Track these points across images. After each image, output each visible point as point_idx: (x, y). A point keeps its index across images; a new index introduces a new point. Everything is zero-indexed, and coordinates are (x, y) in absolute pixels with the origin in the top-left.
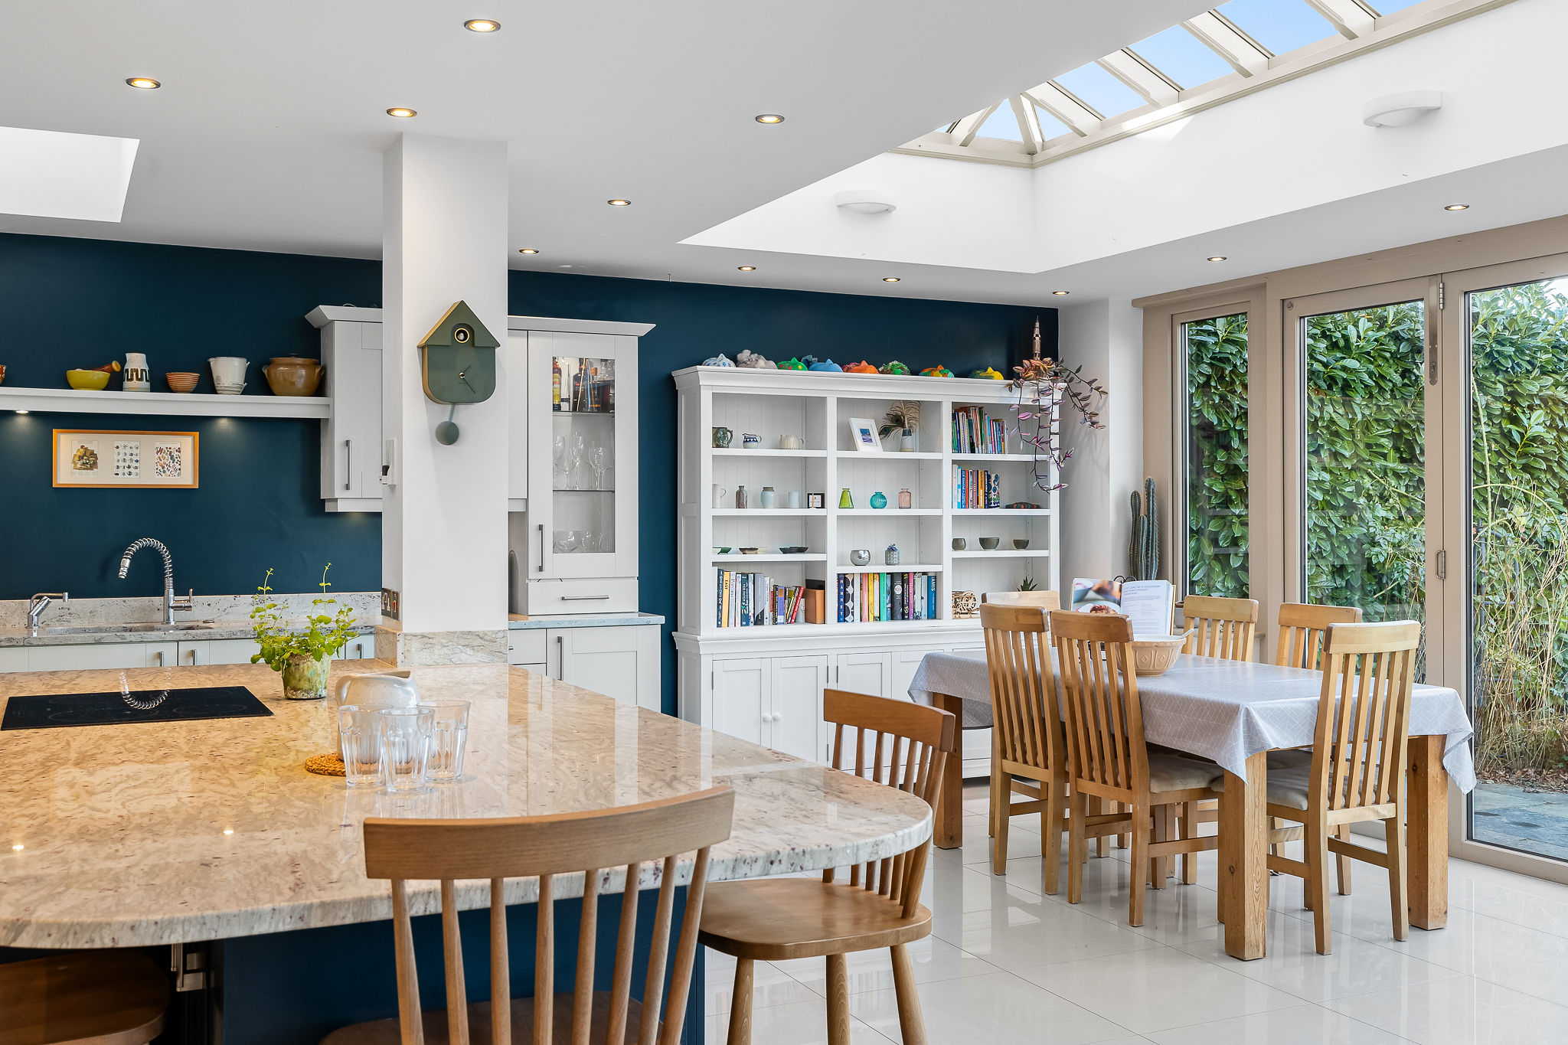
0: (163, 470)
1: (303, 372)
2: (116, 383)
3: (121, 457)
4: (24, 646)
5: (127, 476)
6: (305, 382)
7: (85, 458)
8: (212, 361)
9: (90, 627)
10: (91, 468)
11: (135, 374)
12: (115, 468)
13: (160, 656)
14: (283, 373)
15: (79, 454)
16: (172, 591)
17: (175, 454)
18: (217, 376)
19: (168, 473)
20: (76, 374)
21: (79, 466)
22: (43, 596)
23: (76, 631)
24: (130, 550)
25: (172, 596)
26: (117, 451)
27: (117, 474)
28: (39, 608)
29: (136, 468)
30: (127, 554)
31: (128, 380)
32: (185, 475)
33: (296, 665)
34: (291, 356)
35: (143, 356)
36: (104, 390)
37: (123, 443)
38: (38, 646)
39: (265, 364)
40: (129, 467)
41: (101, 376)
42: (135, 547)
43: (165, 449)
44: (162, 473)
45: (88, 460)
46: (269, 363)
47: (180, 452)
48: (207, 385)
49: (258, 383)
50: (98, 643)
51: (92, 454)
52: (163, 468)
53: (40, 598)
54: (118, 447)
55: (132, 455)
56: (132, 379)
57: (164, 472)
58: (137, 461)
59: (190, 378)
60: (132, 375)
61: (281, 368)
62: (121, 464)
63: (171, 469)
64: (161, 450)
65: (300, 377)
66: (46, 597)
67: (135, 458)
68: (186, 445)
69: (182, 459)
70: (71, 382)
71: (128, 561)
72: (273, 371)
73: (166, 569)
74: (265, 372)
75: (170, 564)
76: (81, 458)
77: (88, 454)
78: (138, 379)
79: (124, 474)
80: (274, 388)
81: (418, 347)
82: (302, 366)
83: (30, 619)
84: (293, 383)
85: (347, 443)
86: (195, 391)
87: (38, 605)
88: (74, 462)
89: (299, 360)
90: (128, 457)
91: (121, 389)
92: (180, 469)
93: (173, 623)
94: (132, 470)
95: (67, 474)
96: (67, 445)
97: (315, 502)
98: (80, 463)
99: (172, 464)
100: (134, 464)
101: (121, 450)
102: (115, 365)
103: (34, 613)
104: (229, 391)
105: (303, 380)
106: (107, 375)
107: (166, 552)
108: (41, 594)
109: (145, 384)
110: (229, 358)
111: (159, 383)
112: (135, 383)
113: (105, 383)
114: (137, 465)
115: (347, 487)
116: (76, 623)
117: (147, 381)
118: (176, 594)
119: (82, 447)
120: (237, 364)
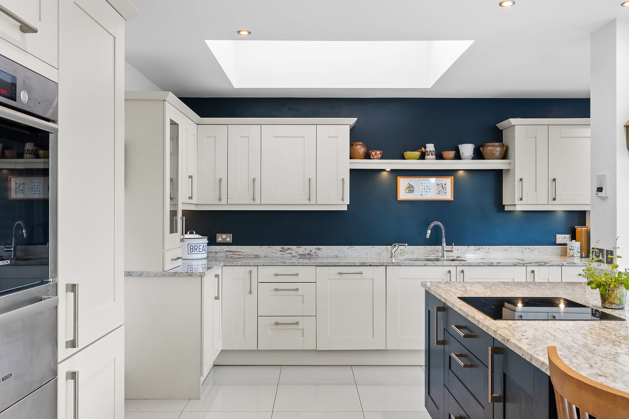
0: (439, 193)
1: (499, 149)
2: (423, 157)
3: (423, 188)
4: (398, 266)
5: (425, 195)
6: (499, 153)
7: (410, 188)
8: (460, 146)
9: (413, 258)
10: (412, 192)
11: (430, 152)
12: (421, 192)
13: (449, 272)
14: (490, 150)
15: (407, 186)
16: (445, 244)
17: (444, 186)
18: (462, 152)
19: (441, 194)
20: (408, 154)
21: (407, 191)
22: (396, 245)
23: (408, 259)
24: (430, 226)
25: (445, 246)
26: (421, 185)
27: (422, 195)
28: (395, 249)
29: (429, 192)
30: (429, 228)
31: (427, 155)
32: (448, 195)
33: (613, 291)
34: (492, 142)
35: (433, 144)
36: (418, 160)
37: (424, 182)
38: (403, 266)
39: (482, 146)
40: (426, 192)
41: (417, 154)
42: (432, 225)
43: (440, 184)
44: (439, 194)
45: (410, 189)
46: (483, 146)
47: (446, 185)
48: (458, 157)
49: (478, 155)
50: (425, 265)
51: (412, 186)
52: (439, 192)
53: (395, 245)
54: (422, 184)
55: (427, 187)
56: (429, 155)
57: (440, 193)
58: (429, 189)
59: (452, 153)
60: (429, 153)
61: (489, 148)
62: (423, 190)
63: (442, 192)
64: (438, 184)
65: (497, 151)
66: (397, 245)
67: (428, 188)
68: (448, 182)
69: (447, 188)
70: (406, 157)
71: (430, 231)
72: (485, 149)
73: (443, 235)
74: (481, 150)
75: (444, 232)
76: (408, 188)
77: (411, 187)
78: (432, 155)
79: (424, 195)
80: (485, 156)
81: (624, 126)
82: (499, 146)
83: (392, 254)
84: (494, 154)
85: (521, 180)
86: (453, 159)
87: (394, 248)
88: (405, 190)
89: (497, 144)
90: (426, 188)
91: (424, 159)
92: (446, 192)
93: (445, 257)
94: (427, 193)
95: (403, 195)
96: (403, 182)
97: (500, 206)
98: (408, 190)
99: (443, 190)
100: (428, 190)
101: (423, 185)
102: (423, 149)
103: (393, 251)
104: (466, 158)
105: (498, 153)
106: (420, 153)
107: (443, 227)
108: (395, 244)
109: (434, 157)
110: (468, 144)
111: (439, 157)
112: (430, 156)
113: (418, 157)
114: (429, 191)
115: (521, 199)
116: (407, 256)
117: (435, 155)
118: (446, 245)
119: (409, 184)
120: (470, 147)
